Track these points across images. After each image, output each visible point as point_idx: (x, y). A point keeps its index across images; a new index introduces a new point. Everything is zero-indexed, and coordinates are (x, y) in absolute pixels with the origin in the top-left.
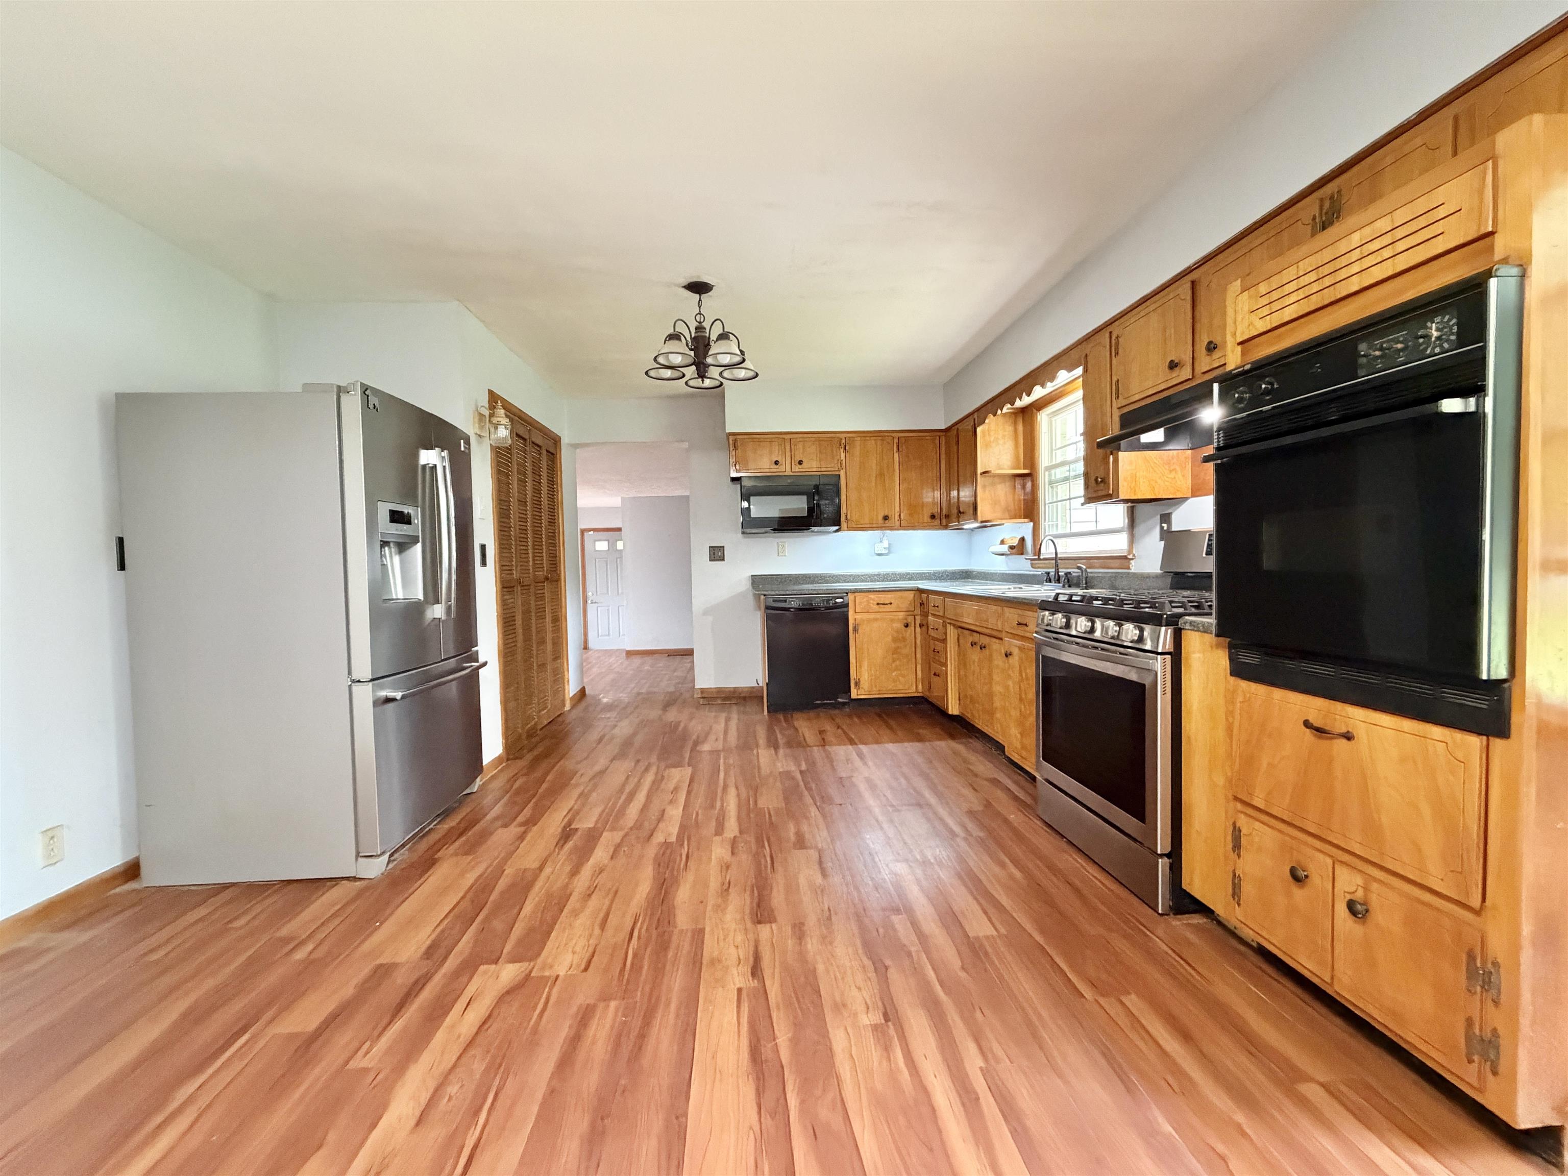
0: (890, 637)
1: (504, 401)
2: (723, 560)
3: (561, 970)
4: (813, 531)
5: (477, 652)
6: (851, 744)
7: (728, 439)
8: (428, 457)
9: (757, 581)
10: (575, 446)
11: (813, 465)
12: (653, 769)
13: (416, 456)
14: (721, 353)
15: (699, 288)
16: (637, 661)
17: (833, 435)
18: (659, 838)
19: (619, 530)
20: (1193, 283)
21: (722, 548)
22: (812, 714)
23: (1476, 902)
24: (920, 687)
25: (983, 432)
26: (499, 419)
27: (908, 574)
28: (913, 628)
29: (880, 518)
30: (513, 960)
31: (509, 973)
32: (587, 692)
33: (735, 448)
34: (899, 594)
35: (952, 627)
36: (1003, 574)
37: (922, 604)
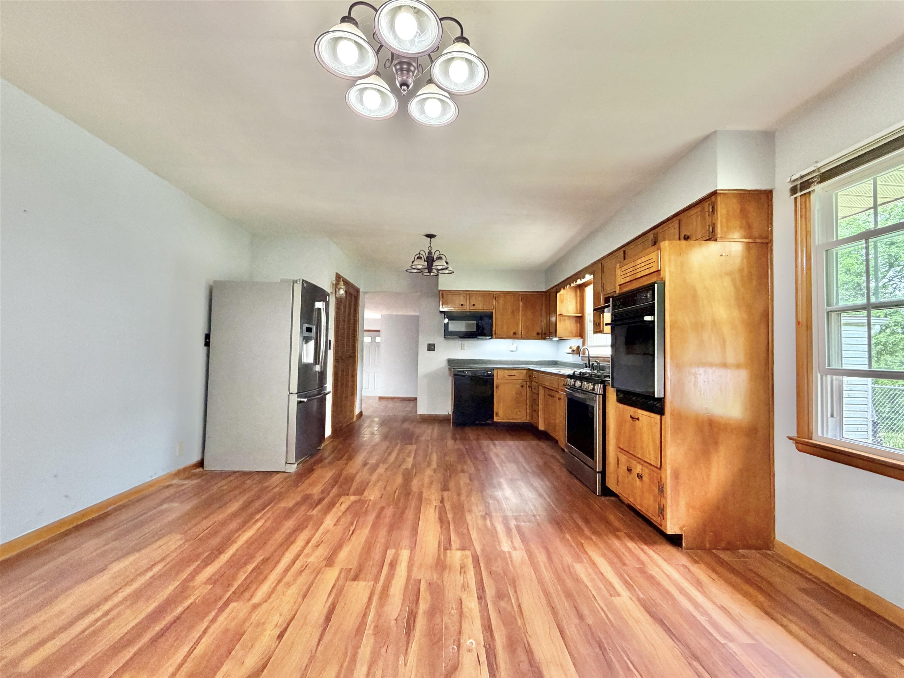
0: (514, 392)
1: (343, 277)
2: (434, 350)
3: (372, 498)
4: (478, 338)
5: (326, 387)
6: (491, 440)
7: (439, 292)
8: (319, 305)
9: (450, 362)
10: (365, 293)
11: (480, 307)
12: (399, 445)
13: (313, 305)
14: (438, 264)
15: (431, 236)
16: (385, 403)
17: (489, 292)
18: (404, 467)
19: (379, 331)
20: (624, 252)
21: (434, 345)
22: (474, 428)
23: (659, 466)
24: (528, 417)
25: (561, 295)
26: (341, 286)
27: (526, 361)
28: (525, 388)
29: (512, 333)
30: (354, 494)
31: (353, 498)
32: (363, 414)
33: (443, 297)
34: (520, 371)
35: (542, 388)
36: (570, 363)
37: (530, 376)
